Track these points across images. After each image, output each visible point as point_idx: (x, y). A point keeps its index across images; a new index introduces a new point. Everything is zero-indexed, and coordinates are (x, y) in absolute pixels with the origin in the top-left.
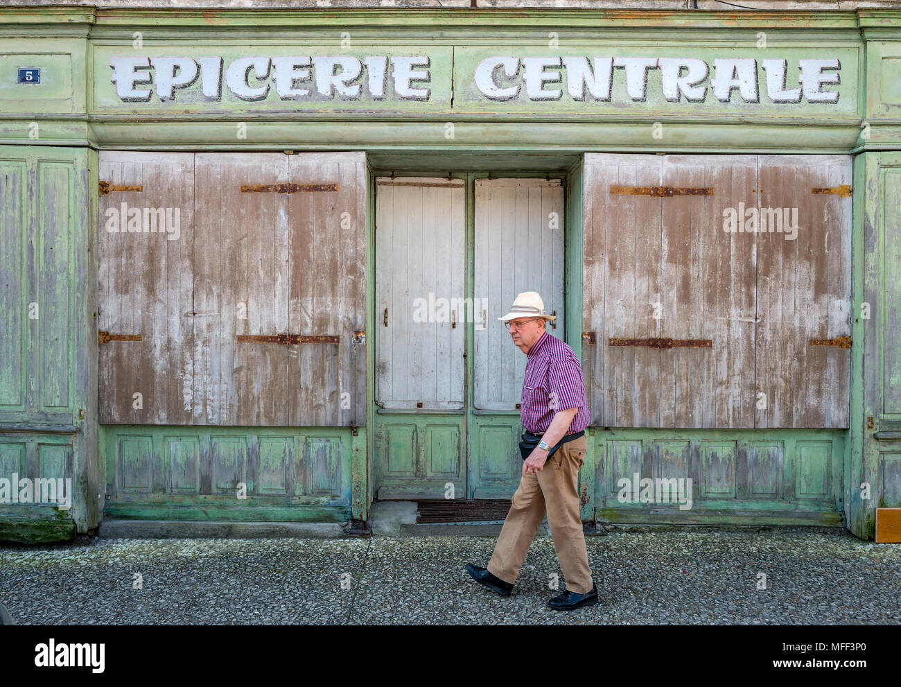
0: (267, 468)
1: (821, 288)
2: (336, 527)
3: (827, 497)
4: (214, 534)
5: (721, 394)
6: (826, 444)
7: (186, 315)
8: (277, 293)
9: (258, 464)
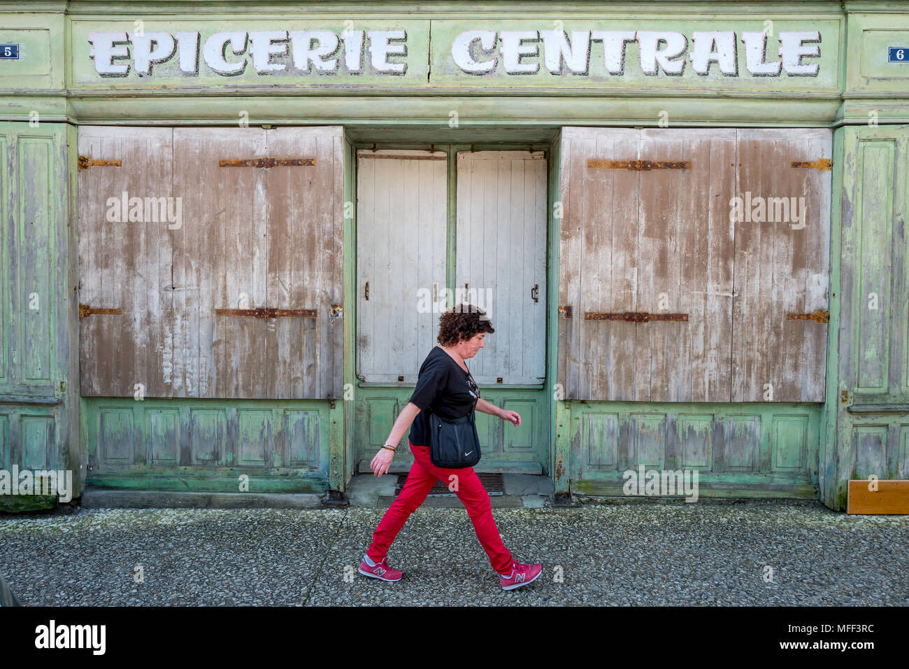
0: (246, 440)
1: (799, 263)
2: (314, 498)
3: (802, 470)
4: (194, 504)
5: (697, 368)
6: (802, 418)
7: (166, 289)
8: (255, 267)
9: (237, 436)
